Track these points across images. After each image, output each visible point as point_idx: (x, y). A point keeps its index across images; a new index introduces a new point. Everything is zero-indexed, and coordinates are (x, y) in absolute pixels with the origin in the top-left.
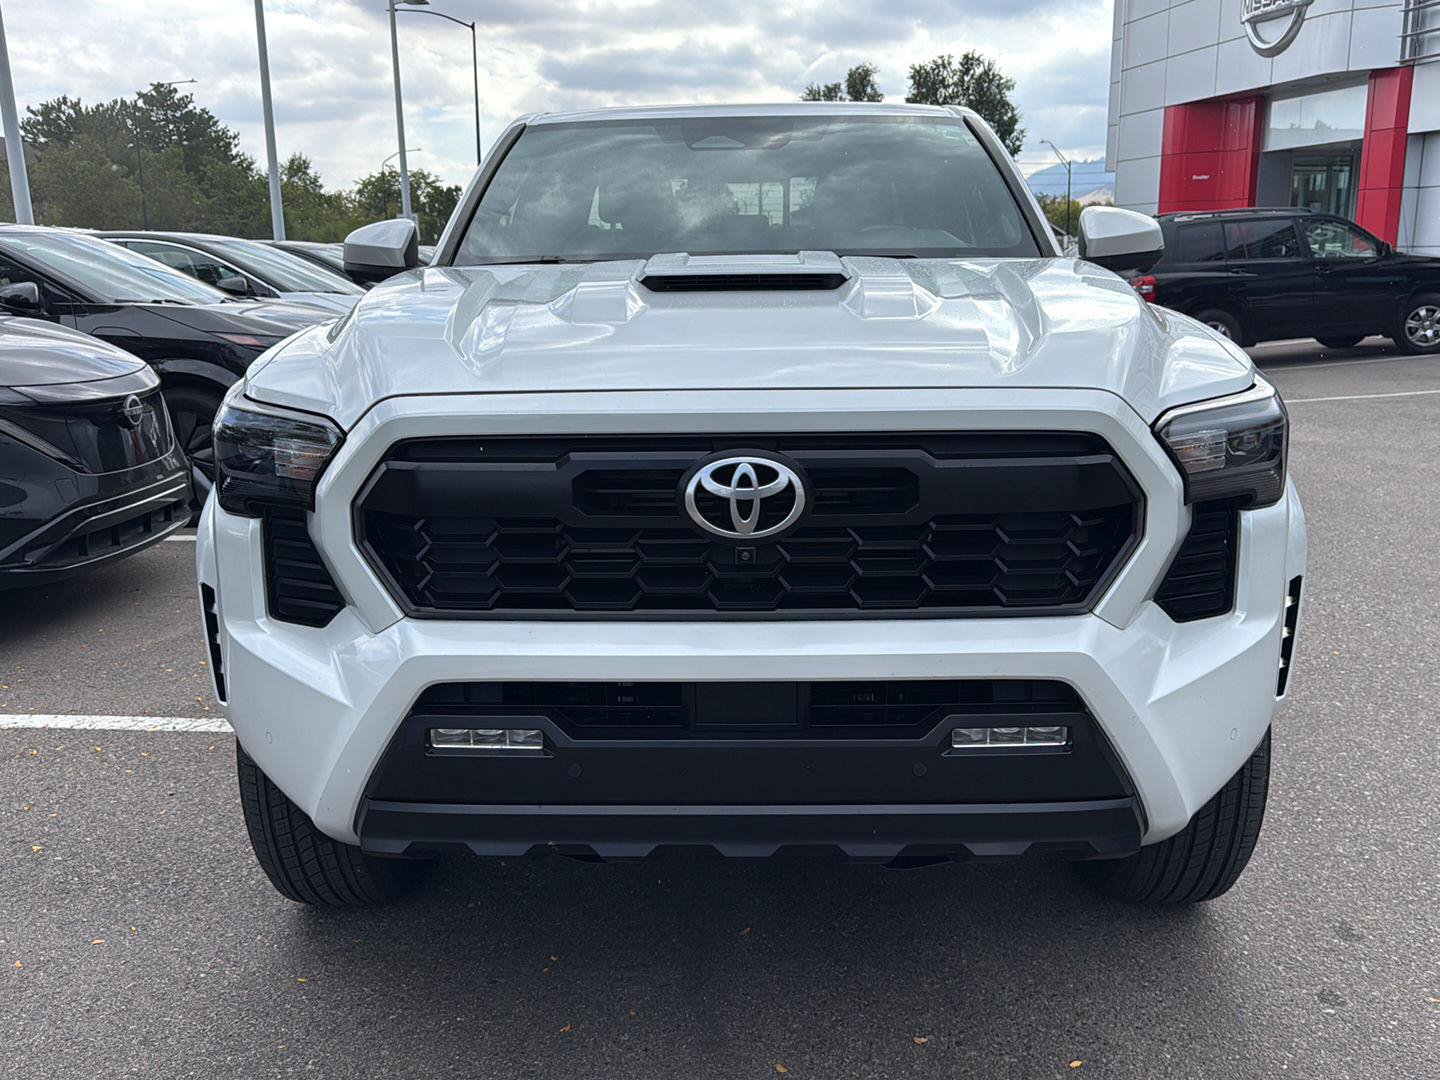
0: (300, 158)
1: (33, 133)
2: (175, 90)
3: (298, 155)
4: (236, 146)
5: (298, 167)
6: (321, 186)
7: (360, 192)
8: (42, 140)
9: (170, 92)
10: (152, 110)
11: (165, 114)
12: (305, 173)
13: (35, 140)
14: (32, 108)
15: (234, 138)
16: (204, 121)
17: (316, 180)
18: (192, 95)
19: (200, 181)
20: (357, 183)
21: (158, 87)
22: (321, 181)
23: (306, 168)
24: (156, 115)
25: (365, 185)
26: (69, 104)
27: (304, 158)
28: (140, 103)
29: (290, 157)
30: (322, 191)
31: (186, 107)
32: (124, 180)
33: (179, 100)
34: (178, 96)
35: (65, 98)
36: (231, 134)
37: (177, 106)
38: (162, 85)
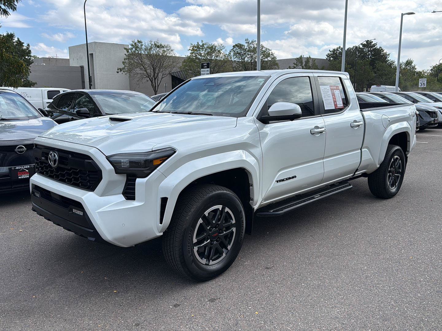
0: (410, 60)
1: (330, 57)
2: (372, 42)
3: (409, 59)
4: (388, 57)
5: (409, 63)
6: (416, 69)
7: (431, 70)
8: (332, 59)
9: (371, 43)
10: (364, 48)
11: (368, 49)
12: (411, 65)
13: (330, 59)
14: (331, 50)
15: (388, 55)
16: (380, 50)
17: (414, 67)
18: (377, 43)
19: (373, 69)
20: (431, 67)
21: (367, 41)
22: (416, 67)
23: (412, 63)
24: (366, 50)
25: (434, 67)
26: (341, 48)
27: (411, 60)
28: (361, 46)
29: (407, 60)
30: (416, 70)
31: (375, 46)
32: (350, 69)
33: (373, 45)
34: (373, 43)
35: (340, 47)
36: (388, 54)
37: (372, 47)
38: (369, 41)
